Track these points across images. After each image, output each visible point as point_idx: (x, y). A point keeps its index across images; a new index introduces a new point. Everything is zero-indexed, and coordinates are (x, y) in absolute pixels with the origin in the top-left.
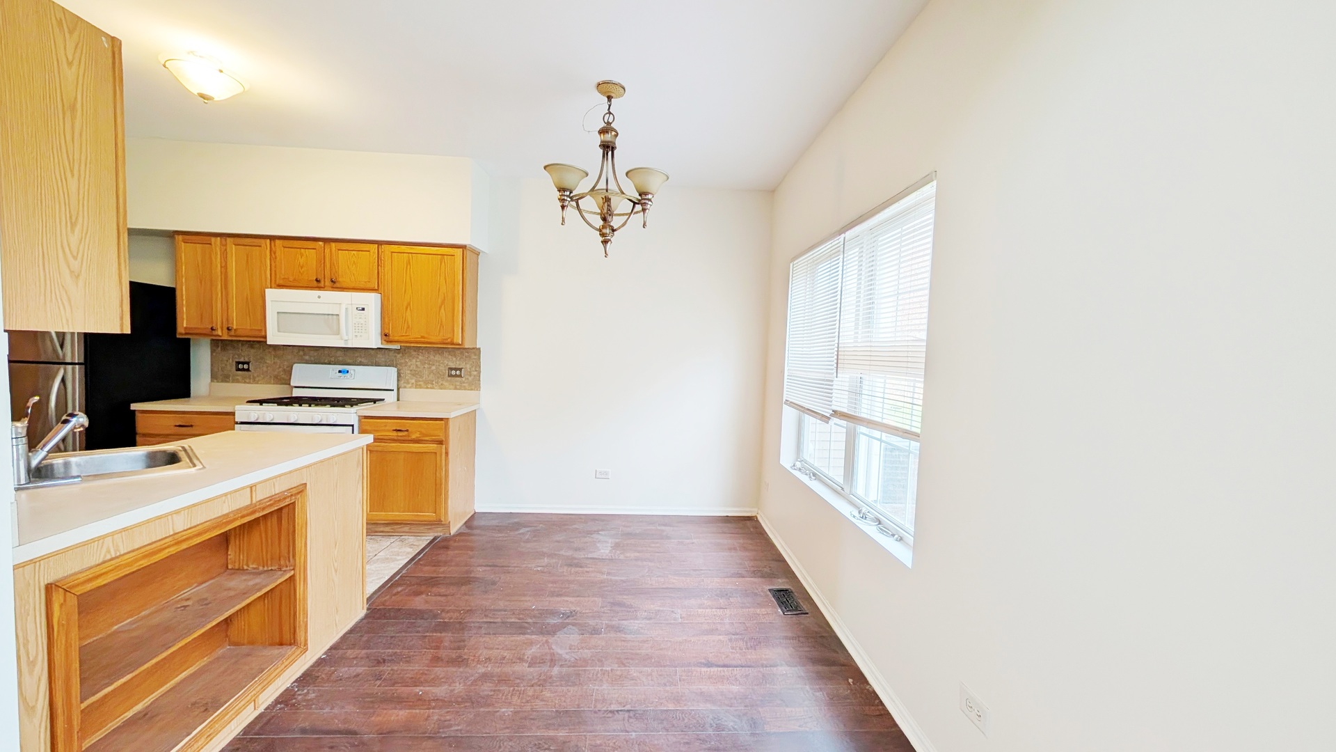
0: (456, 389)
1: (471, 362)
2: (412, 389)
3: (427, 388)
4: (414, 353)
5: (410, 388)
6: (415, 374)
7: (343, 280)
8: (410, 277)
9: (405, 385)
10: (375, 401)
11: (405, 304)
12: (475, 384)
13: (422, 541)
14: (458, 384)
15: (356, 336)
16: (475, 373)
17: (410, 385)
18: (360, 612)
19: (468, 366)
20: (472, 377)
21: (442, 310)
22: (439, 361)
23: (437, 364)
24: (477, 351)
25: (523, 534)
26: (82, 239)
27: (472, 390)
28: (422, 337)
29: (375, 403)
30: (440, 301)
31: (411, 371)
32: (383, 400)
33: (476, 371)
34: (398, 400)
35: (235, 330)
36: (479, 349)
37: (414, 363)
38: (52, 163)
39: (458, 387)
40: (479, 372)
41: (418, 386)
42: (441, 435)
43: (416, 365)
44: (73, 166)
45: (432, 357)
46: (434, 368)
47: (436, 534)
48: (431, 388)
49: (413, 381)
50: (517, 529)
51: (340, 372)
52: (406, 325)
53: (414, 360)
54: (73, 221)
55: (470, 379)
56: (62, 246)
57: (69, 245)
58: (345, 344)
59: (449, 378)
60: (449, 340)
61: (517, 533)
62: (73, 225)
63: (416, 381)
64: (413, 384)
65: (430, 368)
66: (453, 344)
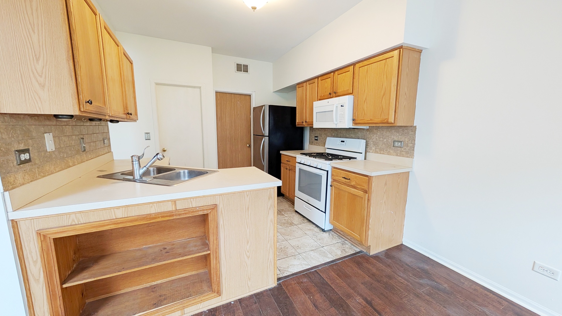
0: (397, 155)
1: (409, 137)
2: (373, 153)
3: (381, 153)
4: (375, 131)
5: (372, 153)
6: (375, 144)
7: (340, 91)
8: (368, 81)
9: (370, 150)
10: (350, 158)
11: (364, 99)
12: (410, 152)
13: (350, 250)
14: (399, 152)
15: (340, 121)
16: (411, 145)
17: (372, 151)
18: (272, 284)
19: (406, 140)
20: (409, 148)
21: (384, 99)
22: (389, 136)
23: (387, 138)
24: (413, 129)
25: (421, 285)
26: (44, 67)
27: (407, 157)
28: (371, 120)
29: (350, 160)
30: (382, 94)
31: (373, 142)
32: (356, 158)
33: (412, 143)
34: (365, 159)
35: (308, 122)
36: (416, 127)
37: (375, 137)
38: (21, 28)
39: (399, 154)
40: (414, 144)
41: (376, 152)
42: (366, 186)
43: (376, 139)
44: (34, 27)
45: (384, 133)
46: (385, 140)
47: (362, 250)
48: (383, 154)
49: (374, 148)
50: (421, 277)
51: (342, 141)
52: (364, 113)
53: (375, 136)
54: (37, 57)
55: (407, 149)
56: (32, 71)
57: (36, 70)
58: (336, 126)
59: (394, 148)
60: (386, 121)
61: (417, 280)
62: (38, 60)
63: (375, 149)
64: (373, 150)
65: (383, 140)
66: (388, 123)
